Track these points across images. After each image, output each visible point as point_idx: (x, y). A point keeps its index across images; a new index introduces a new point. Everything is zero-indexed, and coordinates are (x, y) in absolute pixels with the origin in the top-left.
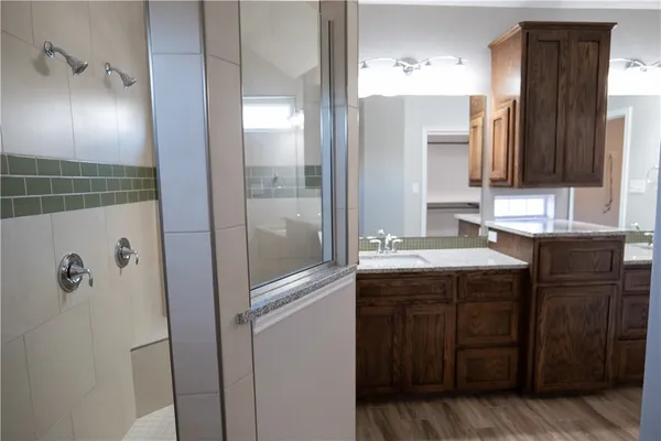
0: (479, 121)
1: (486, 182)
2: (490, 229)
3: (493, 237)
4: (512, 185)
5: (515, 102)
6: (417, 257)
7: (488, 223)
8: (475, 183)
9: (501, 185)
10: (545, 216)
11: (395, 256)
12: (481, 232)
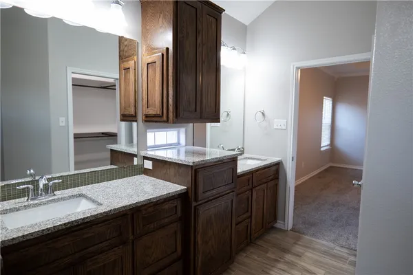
0: (131, 64)
1: (140, 117)
2: (146, 158)
3: (148, 165)
4: (167, 121)
5: (168, 49)
6: (81, 196)
7: (143, 153)
8: (128, 117)
9: (156, 120)
10: (179, 144)
11: (54, 201)
12: (136, 161)
